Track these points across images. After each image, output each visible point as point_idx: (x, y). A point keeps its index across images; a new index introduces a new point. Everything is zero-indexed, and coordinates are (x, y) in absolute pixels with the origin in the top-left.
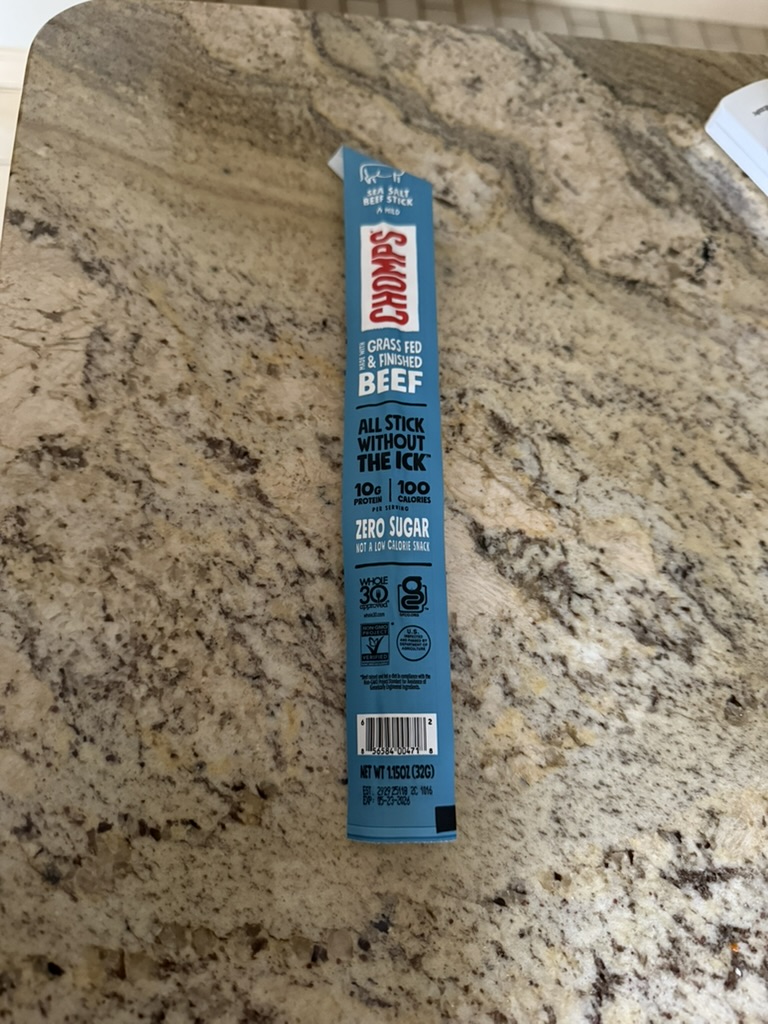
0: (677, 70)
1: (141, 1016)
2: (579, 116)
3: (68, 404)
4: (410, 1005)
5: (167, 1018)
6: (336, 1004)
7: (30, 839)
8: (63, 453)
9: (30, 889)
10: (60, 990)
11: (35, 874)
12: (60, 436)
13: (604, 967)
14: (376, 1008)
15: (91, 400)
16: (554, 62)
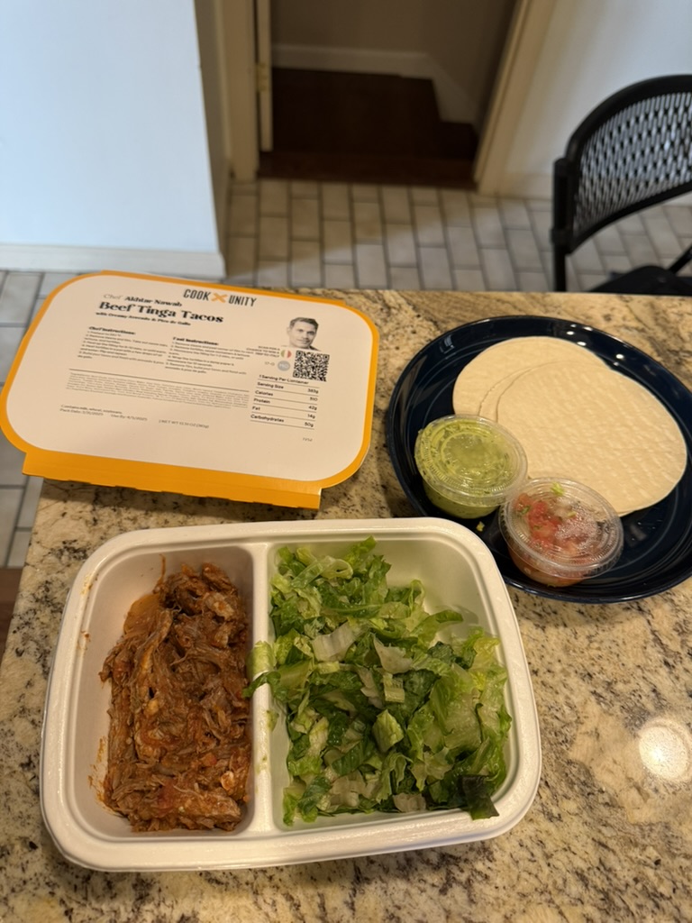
0: (481, 307)
1: (77, 877)
2: (411, 342)
3: (82, 523)
4: (235, 885)
5: (91, 879)
6: (191, 880)
7: (29, 770)
8: (76, 551)
9: (24, 799)
10: (34, 858)
11: (29, 790)
12: (75, 541)
13: (360, 873)
14: (216, 885)
15: (95, 520)
16: (400, 308)
